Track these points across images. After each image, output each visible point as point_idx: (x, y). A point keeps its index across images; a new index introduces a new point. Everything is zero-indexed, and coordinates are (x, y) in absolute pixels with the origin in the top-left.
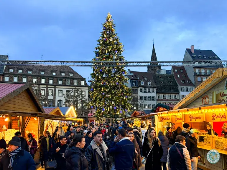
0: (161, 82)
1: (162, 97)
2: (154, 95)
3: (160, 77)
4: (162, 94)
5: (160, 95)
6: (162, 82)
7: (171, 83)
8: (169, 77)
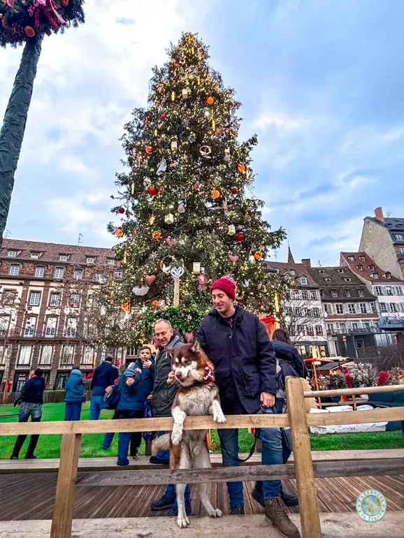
0: (326, 280)
1: (334, 309)
2: (317, 304)
3: (322, 272)
4: (335, 304)
5: (329, 305)
6: (328, 280)
7: (348, 280)
8: (341, 271)
